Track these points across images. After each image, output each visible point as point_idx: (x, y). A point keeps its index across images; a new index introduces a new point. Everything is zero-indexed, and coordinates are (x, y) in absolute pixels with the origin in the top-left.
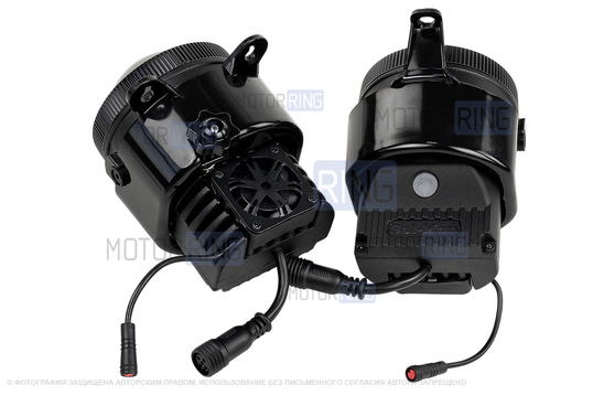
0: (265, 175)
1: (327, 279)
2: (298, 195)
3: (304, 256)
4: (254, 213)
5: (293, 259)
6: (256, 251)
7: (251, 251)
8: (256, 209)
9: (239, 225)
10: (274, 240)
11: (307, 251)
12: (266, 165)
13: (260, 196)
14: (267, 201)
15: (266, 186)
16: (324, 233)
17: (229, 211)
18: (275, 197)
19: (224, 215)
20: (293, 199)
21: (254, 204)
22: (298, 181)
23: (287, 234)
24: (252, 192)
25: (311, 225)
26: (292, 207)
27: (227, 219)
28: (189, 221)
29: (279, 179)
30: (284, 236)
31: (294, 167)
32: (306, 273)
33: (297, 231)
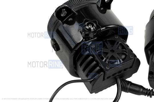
0: (112, 46)
1: (137, 89)
2: (126, 55)
3: (128, 79)
4: (107, 62)
5: (123, 81)
6: (108, 78)
7: (106, 78)
8: (108, 60)
9: (100, 67)
10: (115, 73)
11: (129, 77)
12: (113, 43)
13: (109, 55)
14: (113, 57)
15: (113, 51)
16: (136, 71)
17: (97, 61)
18: (116, 55)
19: (95, 63)
20: (123, 57)
21: (107, 58)
22: (126, 49)
23: (121, 71)
24: (107, 53)
25: (131, 67)
26: (123, 60)
27: (96, 64)
28: (81, 65)
29: (118, 48)
30: (120, 72)
31: (124, 44)
32: (129, 86)
33: (125, 70)
